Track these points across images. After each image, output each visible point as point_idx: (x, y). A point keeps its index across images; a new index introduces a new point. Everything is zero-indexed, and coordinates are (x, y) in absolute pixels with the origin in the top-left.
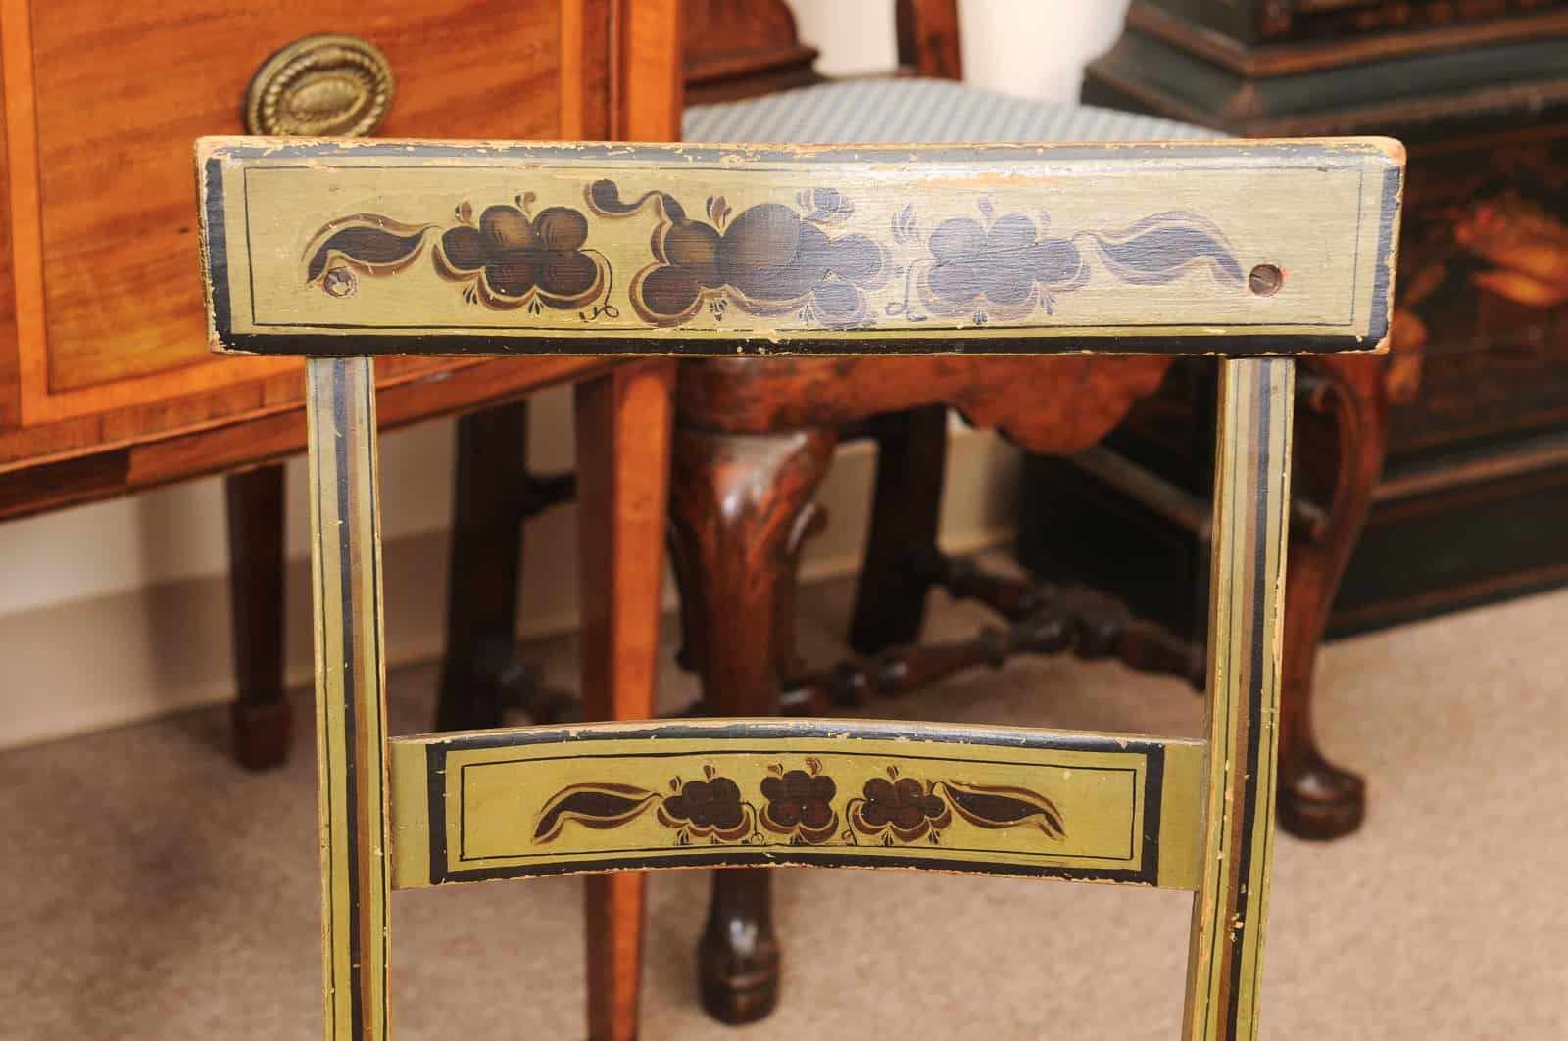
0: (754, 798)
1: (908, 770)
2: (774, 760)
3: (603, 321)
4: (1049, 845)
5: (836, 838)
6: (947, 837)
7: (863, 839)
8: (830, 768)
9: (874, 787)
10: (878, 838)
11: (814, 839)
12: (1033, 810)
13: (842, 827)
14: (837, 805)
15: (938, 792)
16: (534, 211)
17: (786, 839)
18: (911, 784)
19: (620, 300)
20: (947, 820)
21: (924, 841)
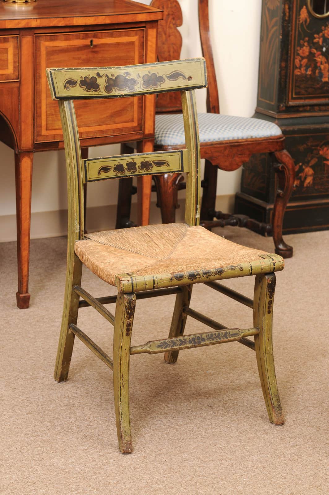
0: (125, 167)
1: (147, 159)
2: (127, 160)
3: (101, 93)
4: (168, 168)
5: (137, 172)
6: (153, 169)
7: (141, 171)
8: (135, 161)
9: (142, 163)
10: (143, 171)
11: (134, 172)
12: (166, 163)
13: (138, 170)
14: (137, 166)
15: (151, 162)
16: (90, 77)
17: (130, 173)
18: (147, 161)
19: (103, 90)
20: (153, 166)
21: (150, 170)
